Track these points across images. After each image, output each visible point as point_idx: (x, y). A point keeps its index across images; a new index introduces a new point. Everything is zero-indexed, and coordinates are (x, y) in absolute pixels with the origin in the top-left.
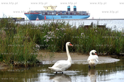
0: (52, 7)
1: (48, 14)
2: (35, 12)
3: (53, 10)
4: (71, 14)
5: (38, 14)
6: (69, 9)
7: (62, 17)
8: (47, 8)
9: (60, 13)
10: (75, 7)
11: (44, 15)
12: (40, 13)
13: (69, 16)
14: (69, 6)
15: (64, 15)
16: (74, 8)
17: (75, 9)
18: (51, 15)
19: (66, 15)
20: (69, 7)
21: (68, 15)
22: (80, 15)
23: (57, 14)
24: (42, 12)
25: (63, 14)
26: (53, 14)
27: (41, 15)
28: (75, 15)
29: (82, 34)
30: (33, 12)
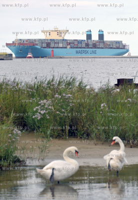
0: (59, 33)
1: (52, 45)
2: (27, 41)
3: (61, 38)
4: (95, 46)
5: (34, 45)
6: (89, 36)
7: (77, 52)
8: (48, 33)
9: (74, 43)
10: (101, 33)
11: (45, 48)
12: (37, 44)
13: (91, 49)
14: (90, 31)
15: (81, 48)
16: (99, 35)
17: (101, 36)
18: (57, 48)
19: (84, 48)
20: (89, 33)
21: (88, 48)
22: (111, 48)
23: (69, 47)
24: (41, 41)
25: (79, 45)
26: (61, 45)
27: (38, 47)
28: (102, 48)
29: (102, 105)
30: (24, 41)
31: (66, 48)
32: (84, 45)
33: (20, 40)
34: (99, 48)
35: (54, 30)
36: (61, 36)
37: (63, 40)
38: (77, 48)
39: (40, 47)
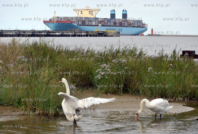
0: (91, 12)
1: (87, 23)
2: (64, 19)
3: (93, 17)
4: (120, 25)
5: (71, 23)
9: (104, 21)
10: (125, 13)
11: (81, 25)
12: (74, 22)
13: (118, 28)
14: (114, 11)
15: (109, 26)
16: (123, 14)
17: (125, 16)
18: (91, 25)
19: (112, 26)
21: (116, 26)
22: (134, 27)
23: (100, 25)
25: (109, 24)
26: (94, 23)
28: (127, 27)
29: (149, 69)
30: (61, 19)
31: (98, 26)
32: (112, 24)
33: (58, 17)
34: (124, 26)
35: (85, 9)
36: (92, 15)
37: (96, 18)
38: (106, 26)
39: (76, 25)
